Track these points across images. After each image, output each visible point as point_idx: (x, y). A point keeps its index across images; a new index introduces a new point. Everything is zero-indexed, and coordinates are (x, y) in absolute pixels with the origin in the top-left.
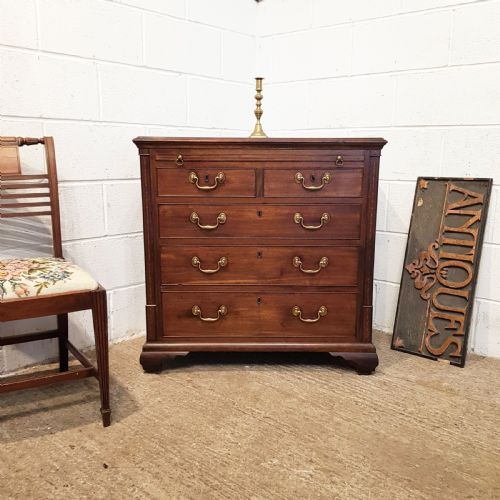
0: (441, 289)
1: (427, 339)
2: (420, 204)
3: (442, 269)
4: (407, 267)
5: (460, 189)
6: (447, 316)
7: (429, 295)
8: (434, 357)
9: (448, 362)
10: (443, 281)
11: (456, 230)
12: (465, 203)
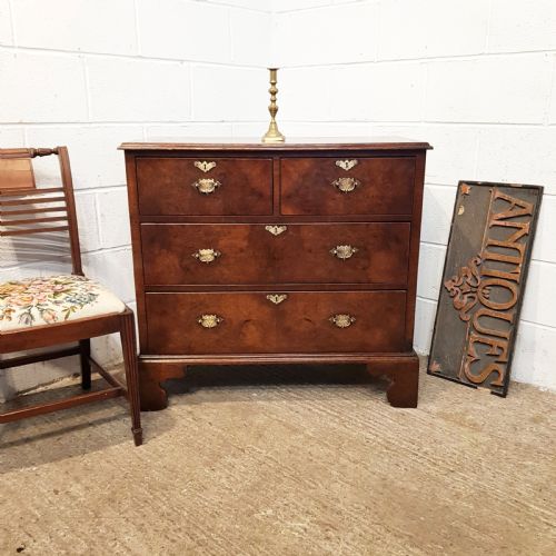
0: (483, 310)
1: (466, 366)
2: (461, 211)
3: (484, 288)
4: (446, 284)
5: (507, 197)
6: (489, 340)
7: (469, 316)
8: (473, 385)
9: (489, 390)
10: (485, 301)
11: (501, 244)
12: (511, 214)
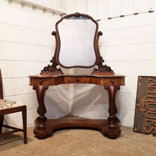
0: (148, 112)
1: (145, 128)
2: (140, 84)
3: (148, 105)
4: (137, 105)
5: (152, 80)
6: (151, 120)
7: (144, 113)
8: (147, 134)
9: (152, 135)
10: (149, 109)
11: (152, 92)
12: (154, 84)
